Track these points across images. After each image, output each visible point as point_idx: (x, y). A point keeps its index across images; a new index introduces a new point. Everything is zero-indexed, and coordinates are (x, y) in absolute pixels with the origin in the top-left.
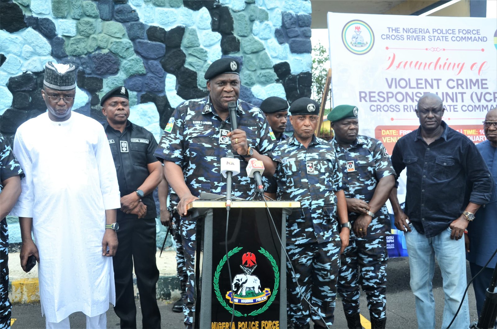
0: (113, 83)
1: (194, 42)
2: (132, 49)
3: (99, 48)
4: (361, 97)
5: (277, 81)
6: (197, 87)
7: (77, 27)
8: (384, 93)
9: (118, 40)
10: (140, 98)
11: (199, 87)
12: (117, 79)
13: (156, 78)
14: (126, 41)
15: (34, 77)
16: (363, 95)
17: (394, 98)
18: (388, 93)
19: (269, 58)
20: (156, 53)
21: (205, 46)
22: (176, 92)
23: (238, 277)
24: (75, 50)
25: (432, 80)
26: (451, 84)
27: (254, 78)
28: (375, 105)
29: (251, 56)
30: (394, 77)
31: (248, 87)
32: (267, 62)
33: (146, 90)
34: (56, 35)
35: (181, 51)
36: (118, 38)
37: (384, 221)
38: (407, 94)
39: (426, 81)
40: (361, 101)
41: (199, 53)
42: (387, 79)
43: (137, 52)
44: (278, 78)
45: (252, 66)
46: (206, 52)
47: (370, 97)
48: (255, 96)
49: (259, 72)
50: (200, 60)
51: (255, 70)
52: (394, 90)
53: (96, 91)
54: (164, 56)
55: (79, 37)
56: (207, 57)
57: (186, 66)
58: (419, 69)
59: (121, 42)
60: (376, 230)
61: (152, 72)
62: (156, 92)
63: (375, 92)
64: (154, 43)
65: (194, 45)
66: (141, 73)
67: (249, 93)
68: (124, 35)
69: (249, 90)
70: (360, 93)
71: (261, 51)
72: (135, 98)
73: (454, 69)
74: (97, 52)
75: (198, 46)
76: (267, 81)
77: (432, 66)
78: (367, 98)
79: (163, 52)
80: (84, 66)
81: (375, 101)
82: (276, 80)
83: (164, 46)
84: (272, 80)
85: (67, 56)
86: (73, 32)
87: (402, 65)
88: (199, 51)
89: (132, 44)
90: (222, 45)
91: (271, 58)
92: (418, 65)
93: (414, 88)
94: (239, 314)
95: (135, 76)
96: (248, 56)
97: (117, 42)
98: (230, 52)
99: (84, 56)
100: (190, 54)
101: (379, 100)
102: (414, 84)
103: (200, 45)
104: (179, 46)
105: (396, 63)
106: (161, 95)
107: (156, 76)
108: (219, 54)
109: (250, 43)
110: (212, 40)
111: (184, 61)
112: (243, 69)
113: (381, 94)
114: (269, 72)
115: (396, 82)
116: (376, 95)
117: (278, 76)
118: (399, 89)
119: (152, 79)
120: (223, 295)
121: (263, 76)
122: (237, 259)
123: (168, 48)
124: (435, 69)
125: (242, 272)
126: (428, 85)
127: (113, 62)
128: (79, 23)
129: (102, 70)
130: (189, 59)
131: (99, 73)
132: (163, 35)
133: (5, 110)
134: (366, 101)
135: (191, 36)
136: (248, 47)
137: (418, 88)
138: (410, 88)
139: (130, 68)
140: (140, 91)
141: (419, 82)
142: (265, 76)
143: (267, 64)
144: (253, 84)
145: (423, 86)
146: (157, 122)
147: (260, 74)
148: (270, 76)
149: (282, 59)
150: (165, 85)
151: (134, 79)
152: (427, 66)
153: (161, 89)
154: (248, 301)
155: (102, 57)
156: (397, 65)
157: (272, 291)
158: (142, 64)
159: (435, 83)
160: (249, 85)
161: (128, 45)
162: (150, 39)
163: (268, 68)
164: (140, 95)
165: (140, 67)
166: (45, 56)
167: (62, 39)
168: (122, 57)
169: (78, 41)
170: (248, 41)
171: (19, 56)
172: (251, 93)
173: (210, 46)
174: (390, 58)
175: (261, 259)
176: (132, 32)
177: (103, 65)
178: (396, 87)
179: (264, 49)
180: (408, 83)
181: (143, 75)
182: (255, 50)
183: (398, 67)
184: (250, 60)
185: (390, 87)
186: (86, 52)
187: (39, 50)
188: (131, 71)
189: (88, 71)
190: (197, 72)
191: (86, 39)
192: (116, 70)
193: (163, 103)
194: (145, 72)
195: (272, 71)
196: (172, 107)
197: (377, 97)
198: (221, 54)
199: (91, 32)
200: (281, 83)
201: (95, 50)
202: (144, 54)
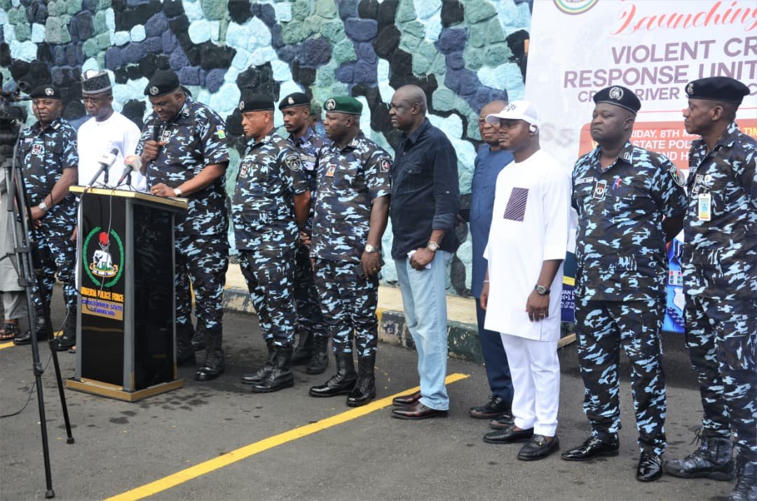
0: (324, 74)
1: (409, 15)
2: (343, 31)
3: (313, 33)
4: (567, 80)
5: (512, 59)
6: (412, 74)
7: (292, 10)
8: (605, 72)
9: (328, 21)
10: (351, 91)
11: (415, 74)
12: (328, 69)
13: (367, 65)
14: (338, 20)
15: (256, 71)
16: (571, 76)
17: (622, 78)
18: (611, 71)
19: (500, 27)
20: (366, 34)
21: (422, 18)
22: (388, 81)
23: (97, 252)
24: (291, 38)
25: (696, 43)
26: (733, 47)
27: (481, 57)
28: (588, 92)
29: (476, 26)
30: (627, 45)
31: (474, 71)
32: (497, 33)
33: (358, 80)
34: (275, 22)
35: (394, 27)
36: (329, 18)
37: (353, 243)
38: (645, 70)
39: (685, 46)
40: (566, 86)
41: (415, 28)
42: (614, 50)
43: (349, 35)
44: (512, 55)
45: (478, 41)
46: (423, 26)
47: (582, 79)
48: (482, 82)
49: (486, 48)
50: (415, 38)
51: (482, 46)
52: (623, 66)
53: (309, 85)
54: (377, 36)
55: (295, 21)
56: (425, 33)
57: (401, 47)
58: (675, 27)
59: (331, 23)
60: (340, 251)
61: (364, 58)
62: (368, 82)
63: (590, 72)
64: (365, 20)
65: (409, 19)
66: (351, 59)
67: (474, 79)
68: (335, 14)
69: (475, 75)
70: (567, 73)
71: (492, 17)
72: (346, 91)
73: (746, 19)
74: (310, 38)
75: (413, 20)
76: (498, 61)
77: (702, 19)
78: (577, 82)
79: (374, 31)
80: (299, 55)
81: (590, 85)
82: (509, 58)
83: (375, 22)
84: (503, 58)
85: (284, 45)
86: (288, 17)
87: (646, 23)
88: (415, 26)
89: (343, 25)
90: (442, 15)
91: (503, 26)
92: (675, 20)
93: (661, 60)
94: (98, 283)
95: (347, 64)
96: (473, 26)
97: (327, 24)
98: (450, 23)
99: (299, 44)
100: (405, 31)
101: (595, 83)
102: (660, 53)
103: (416, 18)
104: (394, 22)
105: (635, 21)
106: (373, 86)
107: (367, 63)
108: (437, 27)
109: (476, 8)
110: (430, 9)
111: (398, 42)
112: (467, 46)
113: (600, 74)
114: (500, 47)
115: (630, 53)
116: (592, 75)
117: (513, 52)
118: (633, 64)
119: (362, 67)
120: (89, 265)
121: (492, 53)
122: (97, 236)
123: (380, 27)
124: (706, 25)
125: (100, 249)
126: (686, 53)
127: (324, 48)
128: (295, 5)
129: (314, 59)
130: (404, 38)
131: (311, 62)
132: (375, 9)
133: (233, 110)
134: (574, 86)
135: (406, 7)
136: (474, 14)
137: (667, 59)
138: (653, 60)
139: (340, 55)
140: (351, 82)
141: (671, 49)
142: (494, 53)
143: (497, 37)
144: (480, 66)
145: (678, 55)
146: (367, 121)
147: (489, 51)
148: (501, 53)
149: (518, 27)
150: (377, 75)
151: (345, 68)
152: (691, 19)
153: (373, 79)
154: (102, 273)
155: (313, 43)
156: (636, 24)
157: (119, 268)
158: (352, 49)
159: (701, 48)
160: (474, 68)
161: (338, 26)
162: (361, 16)
163: (498, 42)
164: (351, 88)
165: (350, 53)
166: (266, 46)
167: (280, 26)
168: (333, 41)
169: (294, 26)
170: (475, 6)
171: (246, 49)
172: (477, 79)
173: (428, 17)
174: (625, 13)
175: (111, 237)
176: (343, 10)
177: (315, 52)
178: (628, 61)
179: (497, 14)
180: (651, 53)
181: (354, 62)
182: (482, 18)
183: (637, 27)
184: (476, 32)
185: (617, 61)
186: (301, 39)
187: (261, 42)
188: (341, 58)
189: (302, 61)
190: (413, 54)
191: (301, 23)
192: (327, 58)
193: (374, 97)
194: (355, 59)
195: (505, 46)
196: (384, 101)
197: (593, 79)
198: (441, 27)
199: (305, 14)
200: (517, 62)
201: (309, 36)
202: (355, 36)
